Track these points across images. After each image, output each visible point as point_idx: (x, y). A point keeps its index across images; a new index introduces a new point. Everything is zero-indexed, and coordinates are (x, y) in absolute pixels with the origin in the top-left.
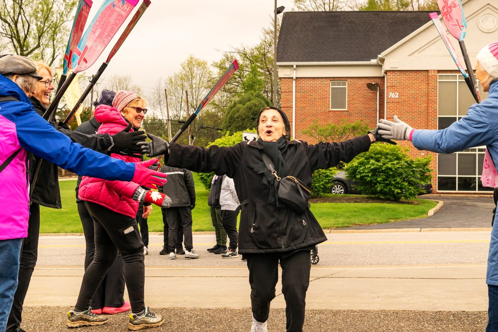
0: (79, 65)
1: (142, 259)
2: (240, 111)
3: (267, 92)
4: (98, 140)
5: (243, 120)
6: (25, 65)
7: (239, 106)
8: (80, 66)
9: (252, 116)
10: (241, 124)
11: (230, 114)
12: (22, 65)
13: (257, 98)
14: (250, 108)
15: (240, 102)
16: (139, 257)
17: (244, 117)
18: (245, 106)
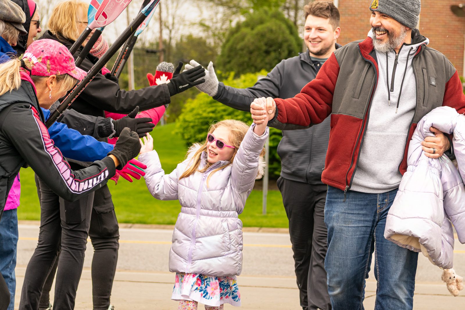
0: (97, 19)
1: (117, 247)
2: (246, 40)
3: (288, 8)
4: (96, 127)
5: (251, 53)
6: (10, 12)
7: (245, 30)
8: (98, 21)
9: (264, 48)
10: (246, 59)
11: (230, 44)
12: (7, 10)
13: (274, 20)
14: (262, 35)
15: (247, 24)
16: (113, 244)
17: (252, 48)
18: (255, 31)
